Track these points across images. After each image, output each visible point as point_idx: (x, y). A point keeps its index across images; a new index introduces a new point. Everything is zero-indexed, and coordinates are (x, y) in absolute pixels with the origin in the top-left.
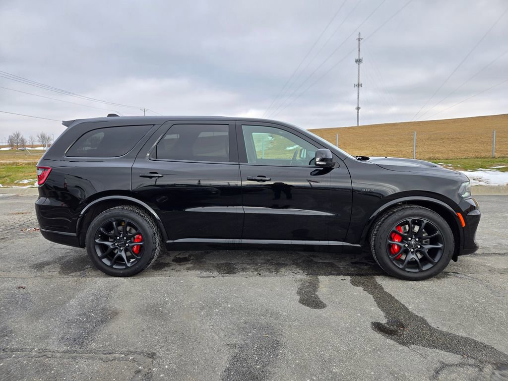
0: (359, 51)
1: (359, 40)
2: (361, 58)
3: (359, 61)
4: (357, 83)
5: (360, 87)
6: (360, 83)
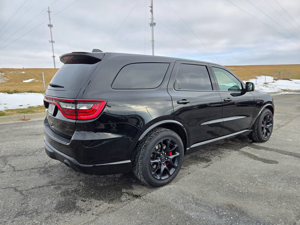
0: (50, 19)
1: (49, 12)
2: (51, 24)
3: (50, 26)
4: (51, 40)
5: (53, 43)
6: (53, 41)
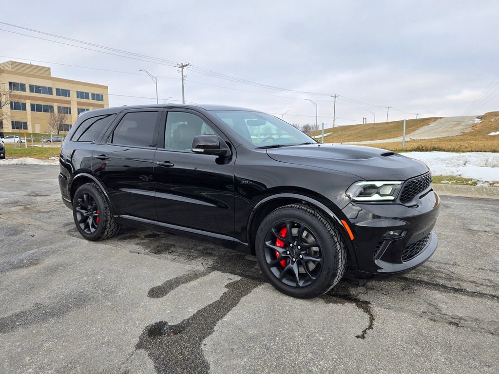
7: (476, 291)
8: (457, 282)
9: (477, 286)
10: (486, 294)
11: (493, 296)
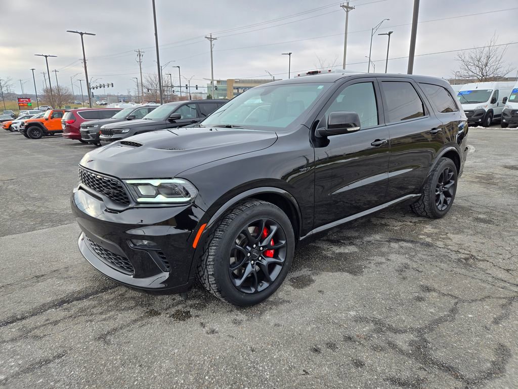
7: (45, 313)
8: (72, 312)
9: (47, 320)
10: (32, 316)
11: (23, 318)
